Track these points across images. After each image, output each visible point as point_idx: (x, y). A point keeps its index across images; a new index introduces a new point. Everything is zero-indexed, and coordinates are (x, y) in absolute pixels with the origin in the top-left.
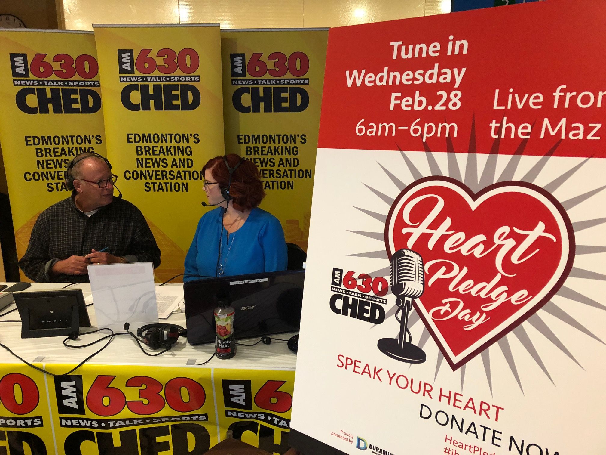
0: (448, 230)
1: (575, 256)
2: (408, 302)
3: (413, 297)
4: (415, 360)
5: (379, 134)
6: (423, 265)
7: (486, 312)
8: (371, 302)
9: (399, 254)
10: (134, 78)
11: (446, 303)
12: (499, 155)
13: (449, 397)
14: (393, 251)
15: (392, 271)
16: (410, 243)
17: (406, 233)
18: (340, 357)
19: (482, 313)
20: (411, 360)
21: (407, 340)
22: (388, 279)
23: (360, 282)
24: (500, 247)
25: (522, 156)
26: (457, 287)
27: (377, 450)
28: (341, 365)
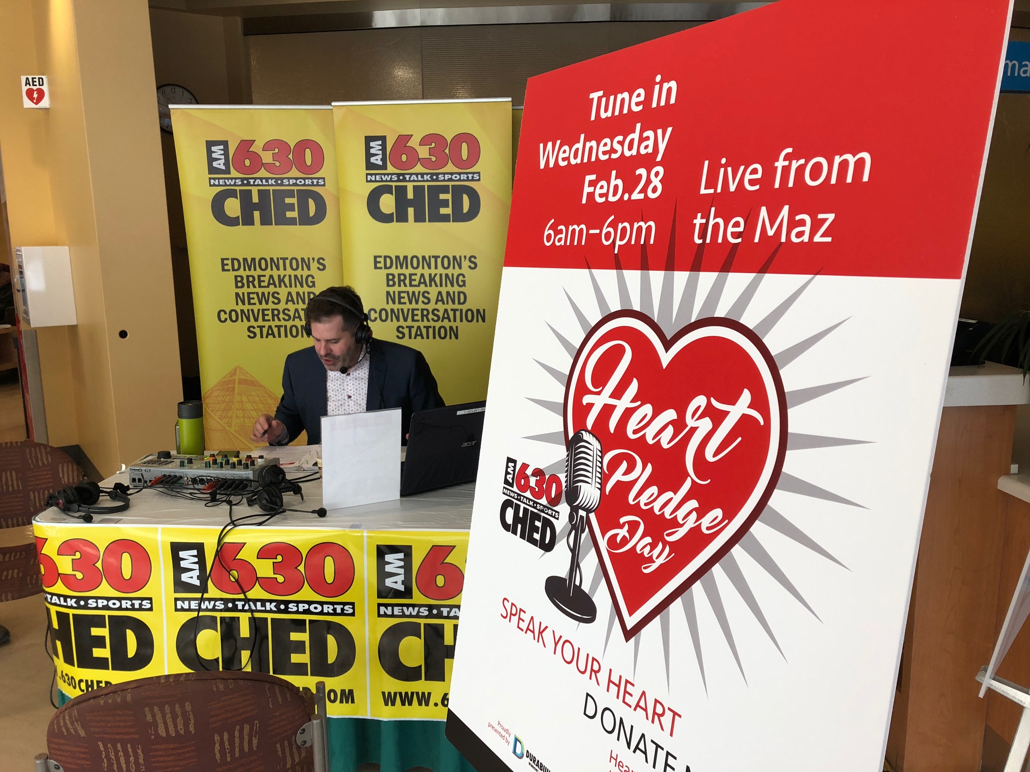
0: (633, 401)
1: (786, 452)
2: (582, 517)
3: (588, 511)
4: (584, 617)
5: (568, 244)
6: (602, 457)
7: (670, 544)
8: (543, 514)
9: (578, 438)
10: (386, 176)
11: (624, 524)
12: (702, 274)
13: (618, 686)
14: (571, 434)
15: (567, 466)
16: (590, 422)
17: (587, 404)
18: (505, 601)
19: (665, 543)
20: (580, 616)
21: (577, 583)
22: (562, 477)
23: (533, 481)
24: (693, 430)
25: (730, 274)
26: (637, 498)
27: (534, 761)
28: (505, 615)
